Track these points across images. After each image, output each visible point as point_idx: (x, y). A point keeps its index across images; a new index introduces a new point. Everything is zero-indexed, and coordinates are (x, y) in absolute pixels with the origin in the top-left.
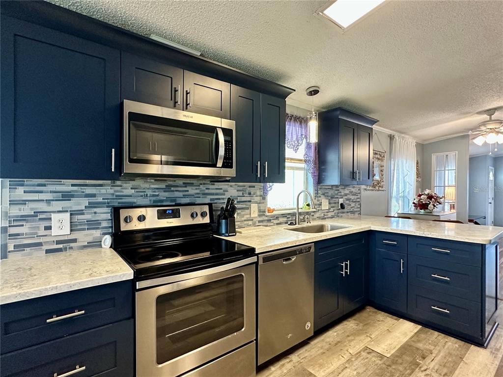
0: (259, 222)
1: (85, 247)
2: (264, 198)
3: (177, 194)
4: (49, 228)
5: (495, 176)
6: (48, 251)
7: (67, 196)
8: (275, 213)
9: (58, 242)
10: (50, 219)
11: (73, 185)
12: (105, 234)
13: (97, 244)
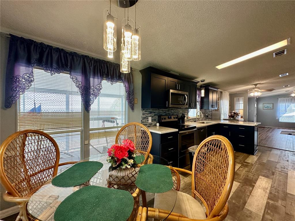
0: (187, 121)
1: (154, 126)
2: (188, 114)
3: (170, 112)
4: (148, 121)
5: (257, 105)
6: (148, 126)
7: (151, 113)
8: (190, 118)
9: (150, 124)
10: (148, 118)
11: (152, 110)
12: (157, 123)
13: (156, 125)
